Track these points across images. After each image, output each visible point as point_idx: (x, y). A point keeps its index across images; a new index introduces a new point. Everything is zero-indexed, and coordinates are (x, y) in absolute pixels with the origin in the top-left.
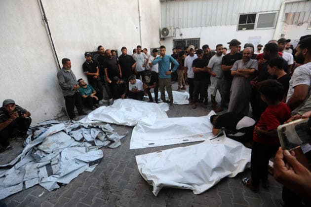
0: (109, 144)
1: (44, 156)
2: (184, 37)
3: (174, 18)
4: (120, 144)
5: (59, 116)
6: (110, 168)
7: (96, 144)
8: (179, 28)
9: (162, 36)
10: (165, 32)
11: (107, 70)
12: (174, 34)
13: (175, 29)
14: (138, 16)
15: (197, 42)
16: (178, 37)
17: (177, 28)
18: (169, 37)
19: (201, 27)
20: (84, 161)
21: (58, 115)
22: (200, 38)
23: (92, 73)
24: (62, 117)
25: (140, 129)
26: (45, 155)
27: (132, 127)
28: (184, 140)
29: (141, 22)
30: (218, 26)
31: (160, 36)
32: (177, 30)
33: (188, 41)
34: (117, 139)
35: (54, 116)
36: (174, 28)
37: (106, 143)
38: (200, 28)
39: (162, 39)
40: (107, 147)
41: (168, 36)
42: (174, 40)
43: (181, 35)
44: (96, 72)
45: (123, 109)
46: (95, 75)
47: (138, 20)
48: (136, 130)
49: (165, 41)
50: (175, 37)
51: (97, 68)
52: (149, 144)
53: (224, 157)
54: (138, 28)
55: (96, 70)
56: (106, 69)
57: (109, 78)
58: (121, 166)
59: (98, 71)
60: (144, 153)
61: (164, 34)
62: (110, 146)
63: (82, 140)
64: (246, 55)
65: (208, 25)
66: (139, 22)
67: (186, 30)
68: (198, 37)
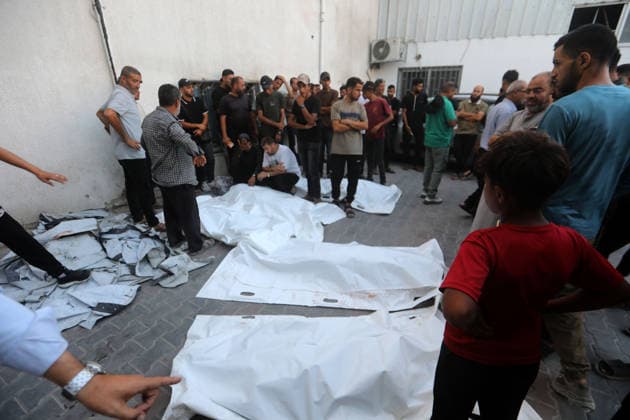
0: (163, 277)
1: (26, 278)
2: (424, 63)
3: (405, 20)
4: (185, 279)
5: (117, 204)
6: (127, 333)
7: (138, 273)
8: (414, 42)
9: (374, 60)
10: (381, 50)
11: (227, 119)
12: (401, 54)
14: (318, 11)
15: (453, 75)
16: (411, 63)
17: (410, 41)
18: (388, 62)
19: (469, 39)
20: (86, 304)
21: (113, 201)
22: (461, 67)
23: (192, 122)
24: (120, 206)
25: (240, 255)
26: (29, 277)
27: (229, 247)
28: (326, 300)
29: (323, 24)
30: (510, 39)
31: (370, 60)
32: (411, 46)
33: (433, 73)
34: (179, 269)
35: (106, 203)
36: (403, 42)
37: (158, 274)
38: (465, 42)
39: (375, 66)
40: (155, 283)
41: (387, 59)
42: (400, 70)
43: (419, 57)
44: (201, 122)
45: (238, 206)
46: (197, 128)
47: (317, 19)
48: (235, 255)
49: (381, 70)
50: (405, 61)
51: (205, 113)
52: (243, 293)
53: (384, 372)
54: (316, 38)
55: (202, 118)
56: (223, 118)
57: (229, 135)
58: (154, 333)
59: (205, 121)
60: (219, 313)
61: (379, 53)
62: (163, 283)
63: (118, 259)
64: (532, 95)
65: (485, 36)
66: (318, 24)
67: (430, 45)
68: (458, 64)
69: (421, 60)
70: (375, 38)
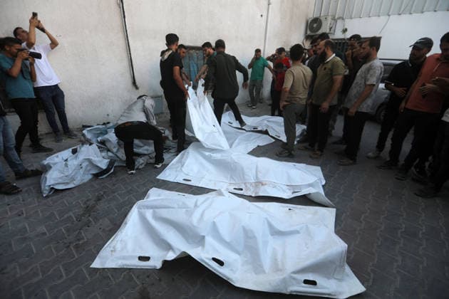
8: (343, 19)
9: (309, 32)
10: (315, 25)
12: (330, 29)
13: (335, 20)
16: (338, 35)
17: (339, 18)
19: (389, 15)
29: (270, 6)
31: (306, 33)
32: (339, 22)
38: (385, 17)
43: (345, 31)
47: (266, 3)
50: (334, 34)
52: (184, 179)
54: (264, 17)
61: (313, 28)
65: (404, 13)
66: (266, 5)
67: (356, 21)
68: (378, 36)
69: (347, 33)
70: (311, 16)
